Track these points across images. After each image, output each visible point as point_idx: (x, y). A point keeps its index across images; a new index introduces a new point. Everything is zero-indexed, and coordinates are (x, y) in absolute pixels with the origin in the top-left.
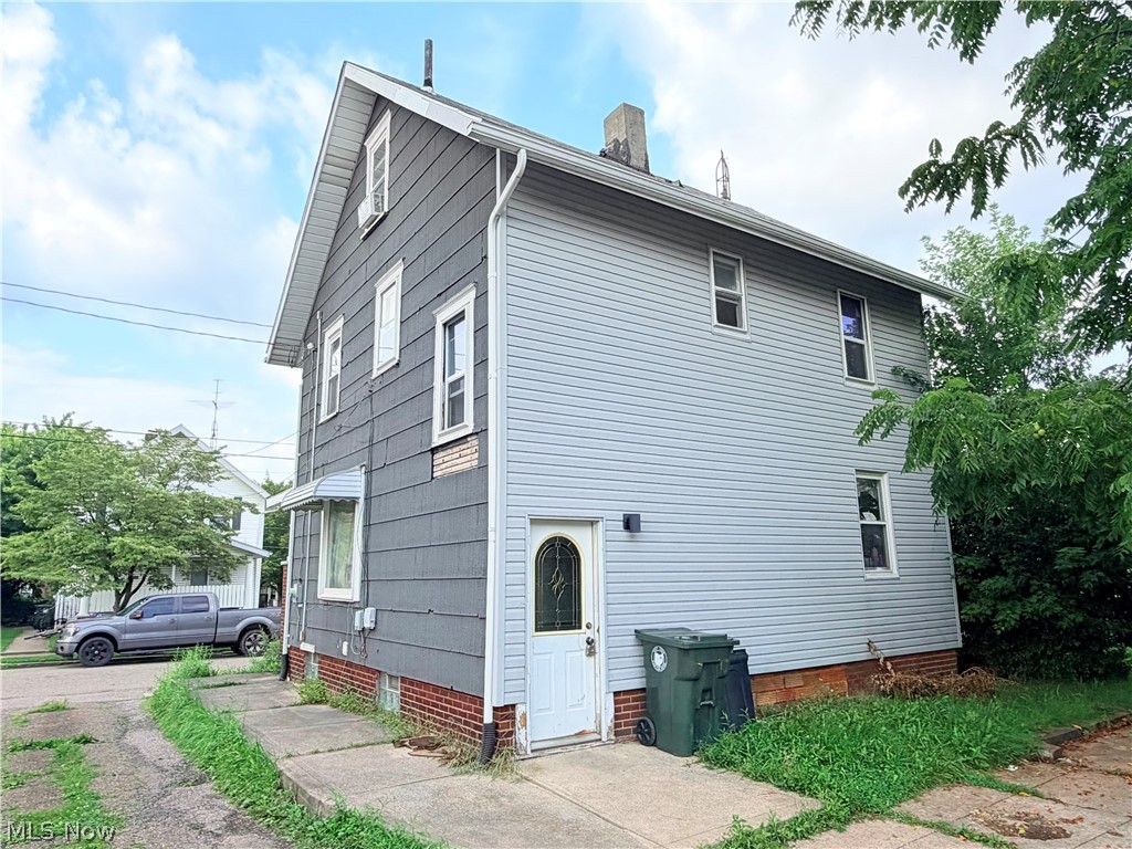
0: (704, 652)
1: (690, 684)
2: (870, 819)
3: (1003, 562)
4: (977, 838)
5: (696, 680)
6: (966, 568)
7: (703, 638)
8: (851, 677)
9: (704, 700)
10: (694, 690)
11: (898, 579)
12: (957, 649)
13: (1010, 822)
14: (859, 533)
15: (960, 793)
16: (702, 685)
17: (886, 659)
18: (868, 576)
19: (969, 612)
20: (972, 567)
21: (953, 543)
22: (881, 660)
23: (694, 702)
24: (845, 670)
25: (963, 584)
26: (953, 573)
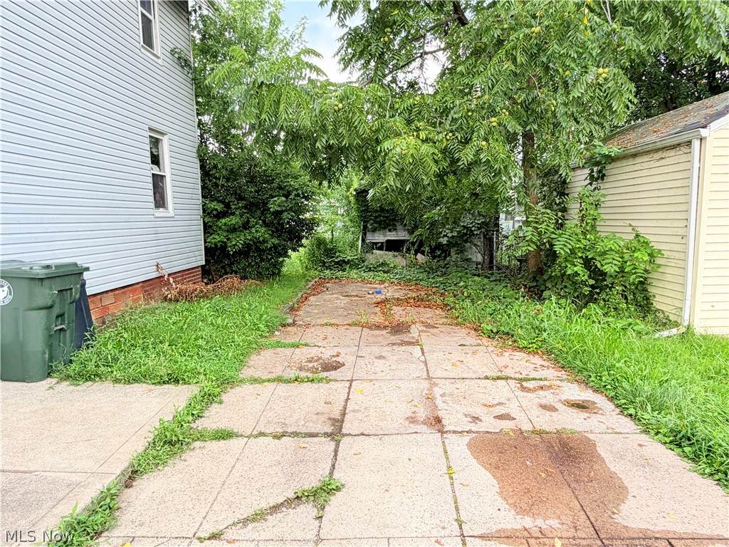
0: (58, 279)
1: (43, 312)
2: (231, 388)
3: (233, 207)
4: (306, 380)
5: (51, 307)
6: (212, 211)
7: (57, 267)
8: (145, 291)
9: (56, 326)
10: (48, 317)
11: (173, 217)
12: (202, 266)
13: (311, 365)
14: (150, 180)
15: (267, 354)
16: (56, 311)
17: (169, 275)
18: (157, 215)
19: (213, 241)
20: (216, 210)
21: (202, 193)
22: (166, 277)
23: (48, 329)
24: (142, 286)
25: (208, 222)
26: (201, 214)
